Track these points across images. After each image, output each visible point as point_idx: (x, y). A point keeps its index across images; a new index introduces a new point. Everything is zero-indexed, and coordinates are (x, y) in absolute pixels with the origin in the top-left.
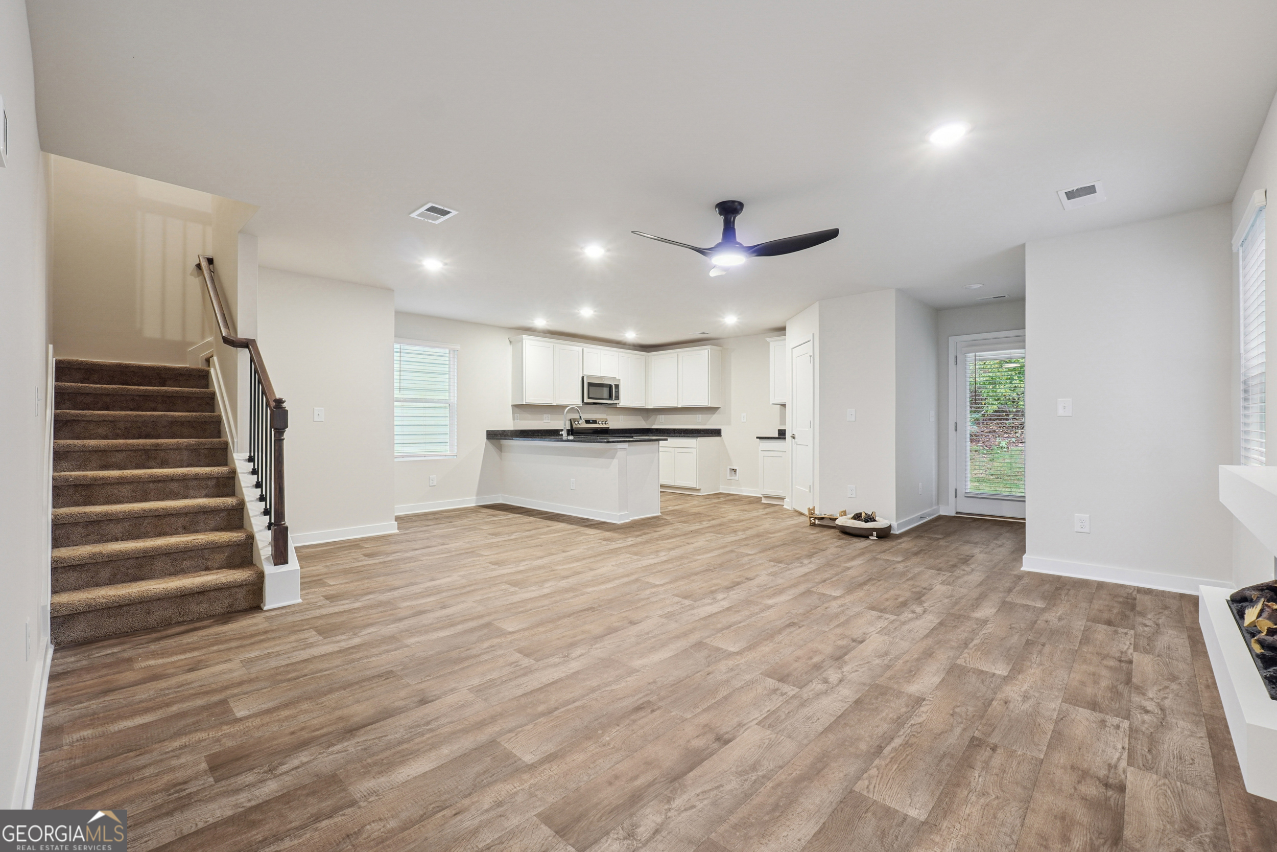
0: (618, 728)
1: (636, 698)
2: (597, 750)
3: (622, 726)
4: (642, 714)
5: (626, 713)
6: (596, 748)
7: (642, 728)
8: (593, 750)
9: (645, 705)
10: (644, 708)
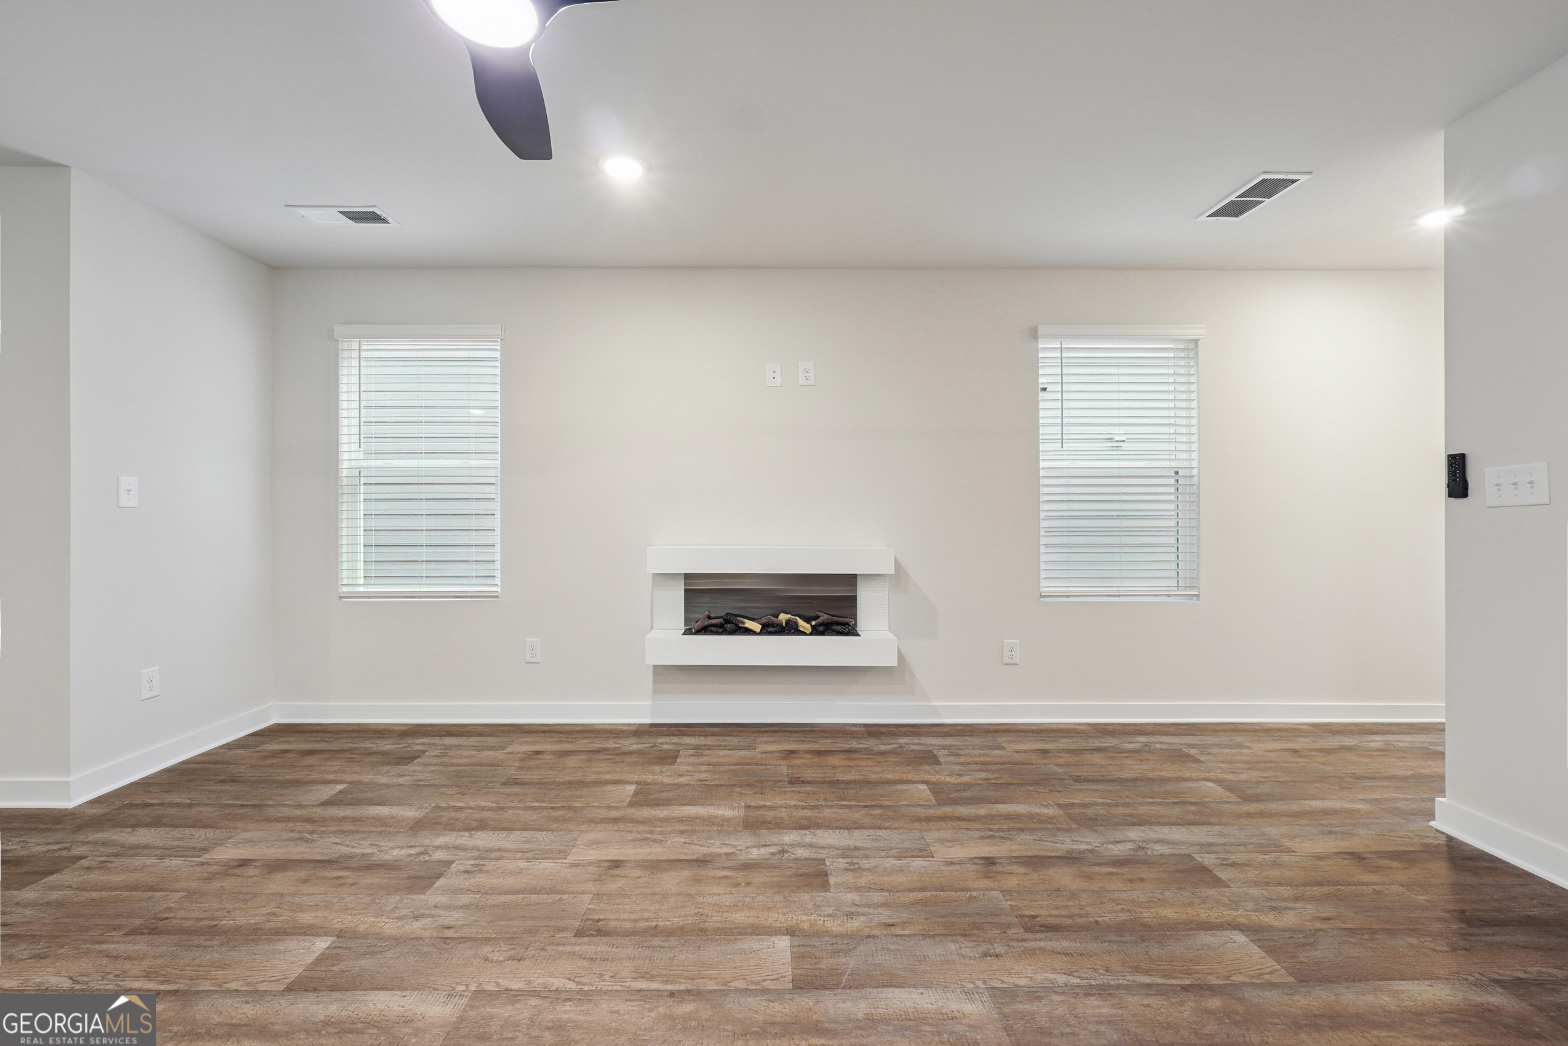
0: (1099, 919)
1: (1042, 944)
2: (1141, 910)
3: (1091, 919)
4: (1051, 921)
5: (1074, 931)
6: (1141, 913)
7: (1067, 907)
8: (1146, 912)
9: (1037, 928)
10: (1043, 926)
